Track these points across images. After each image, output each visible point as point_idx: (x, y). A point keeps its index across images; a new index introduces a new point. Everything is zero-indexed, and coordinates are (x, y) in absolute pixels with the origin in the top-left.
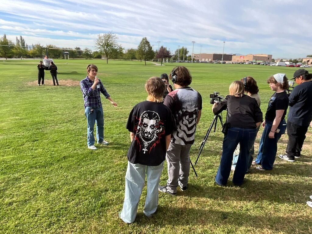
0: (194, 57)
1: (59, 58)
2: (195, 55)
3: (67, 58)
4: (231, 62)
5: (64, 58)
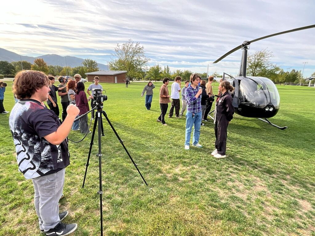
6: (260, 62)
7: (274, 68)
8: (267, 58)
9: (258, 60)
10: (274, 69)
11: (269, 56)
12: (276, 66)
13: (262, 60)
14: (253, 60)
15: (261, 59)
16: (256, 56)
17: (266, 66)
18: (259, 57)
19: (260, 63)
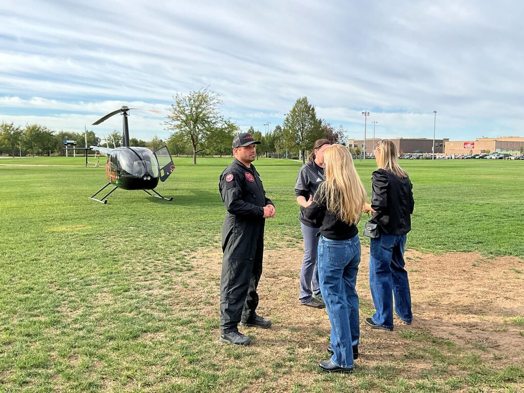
0: (353, 146)
1: (52, 155)
2: (355, 142)
3: (71, 155)
4: (443, 155)
5: (63, 155)
6: (201, 112)
7: (227, 126)
8: (212, 106)
9: (197, 108)
10: (228, 128)
11: (215, 101)
12: (229, 122)
13: (204, 109)
14: (187, 108)
15: (203, 106)
16: (192, 101)
17: (213, 122)
18: (197, 104)
19: (201, 115)
